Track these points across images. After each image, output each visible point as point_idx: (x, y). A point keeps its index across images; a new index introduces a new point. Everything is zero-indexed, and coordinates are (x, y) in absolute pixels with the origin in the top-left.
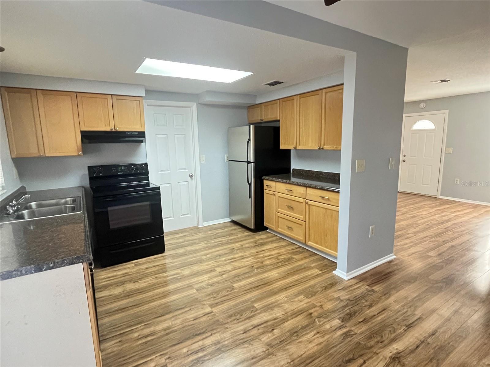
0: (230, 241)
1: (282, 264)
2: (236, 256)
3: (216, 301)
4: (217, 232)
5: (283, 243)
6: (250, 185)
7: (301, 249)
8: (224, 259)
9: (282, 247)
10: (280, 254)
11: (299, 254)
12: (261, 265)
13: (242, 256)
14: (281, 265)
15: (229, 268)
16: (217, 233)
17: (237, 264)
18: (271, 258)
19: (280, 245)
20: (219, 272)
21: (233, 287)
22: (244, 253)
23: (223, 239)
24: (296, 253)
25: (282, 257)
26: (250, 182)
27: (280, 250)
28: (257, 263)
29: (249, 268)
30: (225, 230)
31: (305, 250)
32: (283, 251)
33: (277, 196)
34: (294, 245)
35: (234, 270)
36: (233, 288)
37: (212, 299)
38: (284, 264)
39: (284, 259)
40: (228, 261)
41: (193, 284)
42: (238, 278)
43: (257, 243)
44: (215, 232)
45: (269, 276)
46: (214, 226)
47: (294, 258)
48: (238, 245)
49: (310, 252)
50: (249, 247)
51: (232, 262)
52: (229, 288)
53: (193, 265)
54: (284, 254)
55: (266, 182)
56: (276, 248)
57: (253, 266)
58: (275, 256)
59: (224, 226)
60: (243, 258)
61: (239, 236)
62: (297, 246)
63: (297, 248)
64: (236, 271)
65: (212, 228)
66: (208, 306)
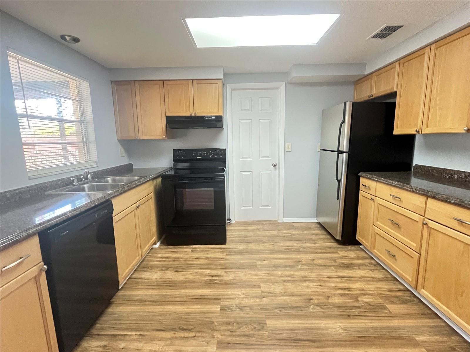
0: (301, 250)
1: (360, 312)
2: (298, 274)
3: (230, 339)
4: (294, 233)
5: (378, 274)
6: (339, 181)
7: (408, 293)
8: (280, 273)
9: (373, 279)
10: (364, 292)
11: (400, 304)
12: (324, 301)
13: (305, 277)
14: (357, 313)
15: (278, 289)
16: (293, 235)
17: (291, 287)
18: (345, 295)
19: (372, 275)
20: (262, 292)
21: (266, 324)
22: (311, 272)
23: (295, 244)
24: (394, 299)
25: (366, 299)
26: (339, 179)
27: (368, 284)
28: (320, 295)
29: (305, 299)
30: (306, 232)
31: (415, 299)
32: (371, 287)
33: (376, 204)
34: (397, 283)
35: (283, 296)
36: (263, 327)
37: (227, 333)
38: (363, 314)
39: (368, 304)
40: (283, 279)
41: (224, 297)
42: (281, 311)
43: (336, 262)
44: (291, 232)
45: (328, 328)
46: (295, 225)
47: (386, 308)
48: (309, 257)
49: (423, 307)
50: (321, 266)
51: (288, 281)
52: (259, 323)
53: (240, 270)
54: (371, 295)
55: (363, 181)
56: (362, 279)
57: (312, 299)
58: (355, 292)
59: (307, 227)
60: (305, 279)
61: (317, 245)
62: (401, 287)
63: (400, 290)
64: (285, 298)
65: (292, 226)
66: (216, 341)
